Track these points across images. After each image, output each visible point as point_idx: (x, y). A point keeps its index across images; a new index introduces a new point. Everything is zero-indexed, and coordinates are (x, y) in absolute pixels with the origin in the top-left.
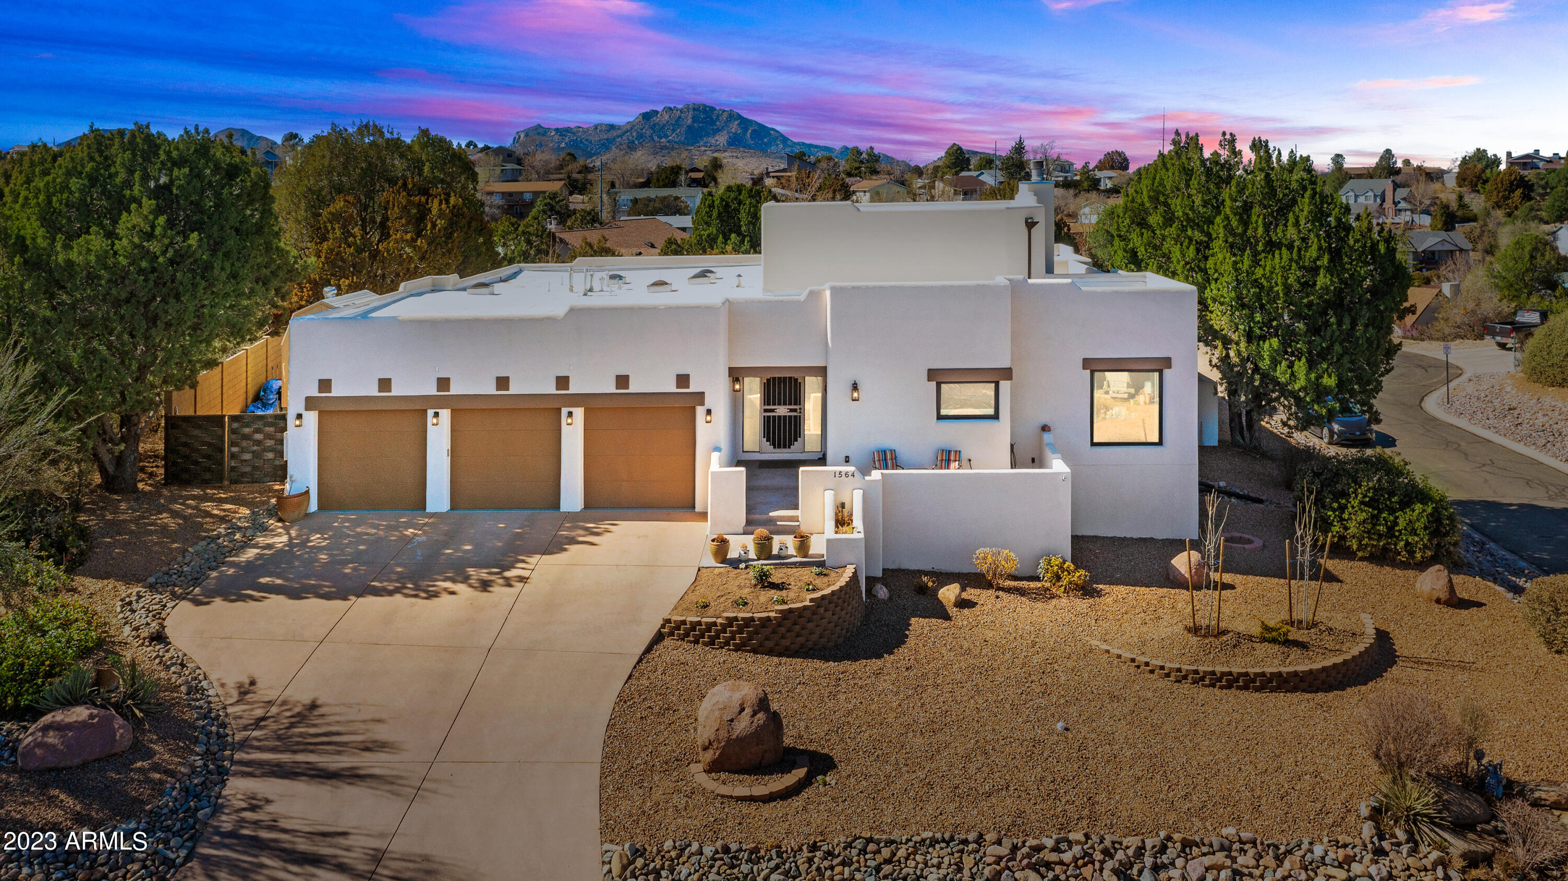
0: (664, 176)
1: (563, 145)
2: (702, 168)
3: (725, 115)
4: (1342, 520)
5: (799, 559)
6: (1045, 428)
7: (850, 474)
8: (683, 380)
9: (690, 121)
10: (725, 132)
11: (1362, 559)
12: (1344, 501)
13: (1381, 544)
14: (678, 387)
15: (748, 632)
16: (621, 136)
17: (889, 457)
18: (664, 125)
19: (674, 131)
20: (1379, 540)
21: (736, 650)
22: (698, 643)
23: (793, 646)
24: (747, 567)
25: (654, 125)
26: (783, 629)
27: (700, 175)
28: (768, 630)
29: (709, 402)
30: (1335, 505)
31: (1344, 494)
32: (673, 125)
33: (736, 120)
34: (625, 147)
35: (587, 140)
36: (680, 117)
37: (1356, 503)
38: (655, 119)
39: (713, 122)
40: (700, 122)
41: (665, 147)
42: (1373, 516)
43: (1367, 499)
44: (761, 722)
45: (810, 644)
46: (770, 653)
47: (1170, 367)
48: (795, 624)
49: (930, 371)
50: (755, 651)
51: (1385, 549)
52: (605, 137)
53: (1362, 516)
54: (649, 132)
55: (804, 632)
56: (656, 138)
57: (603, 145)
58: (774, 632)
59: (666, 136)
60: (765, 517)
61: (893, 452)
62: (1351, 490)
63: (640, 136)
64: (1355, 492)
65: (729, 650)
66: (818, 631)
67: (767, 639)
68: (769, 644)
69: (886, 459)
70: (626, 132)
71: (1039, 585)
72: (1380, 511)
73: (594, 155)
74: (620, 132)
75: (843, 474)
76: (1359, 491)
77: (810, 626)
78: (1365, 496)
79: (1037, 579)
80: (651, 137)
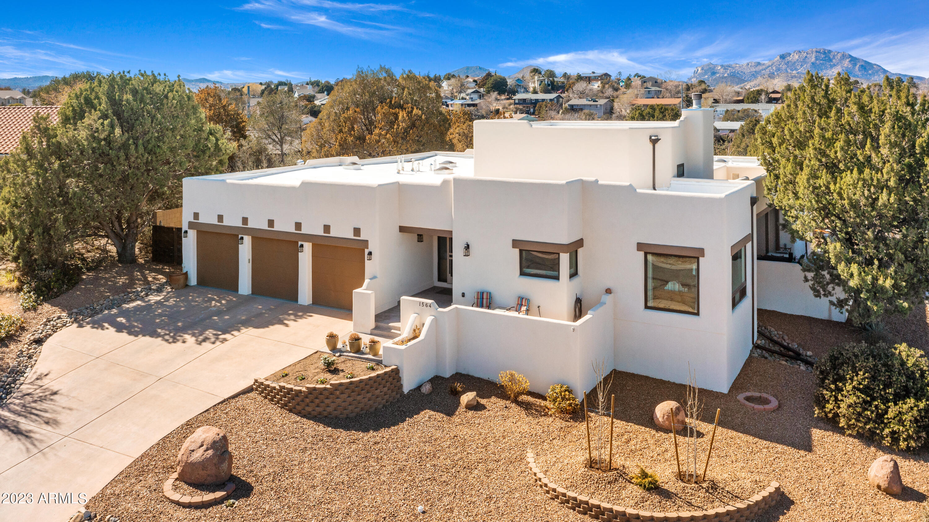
0: (752, 96)
1: (726, 75)
2: (780, 91)
3: (839, 55)
4: (836, 399)
5: (370, 356)
6: (608, 291)
7: (428, 305)
8: (357, 231)
9: (813, 60)
10: (839, 66)
11: (850, 435)
12: (840, 384)
13: (868, 427)
14: (354, 236)
15: (289, 397)
16: (765, 69)
17: (485, 297)
18: (795, 62)
19: (802, 66)
20: (866, 424)
21: (281, 408)
22: (266, 398)
23: (312, 412)
24: (340, 356)
25: (788, 62)
26: (307, 400)
27: (778, 96)
28: (298, 399)
29: (371, 248)
30: (833, 386)
31: (842, 379)
32: (801, 62)
33: (847, 58)
34: (766, 76)
35: (742, 72)
36: (806, 57)
37: (849, 387)
38: (789, 59)
39: (831, 60)
40: (821, 60)
41: (795, 77)
42: (865, 402)
43: (861, 386)
44: (208, 456)
45: (325, 413)
46: (298, 414)
47: (703, 256)
48: (316, 398)
49: (514, 241)
50: (290, 411)
51: (872, 433)
52: (754, 70)
53: (852, 399)
54: (784, 67)
55: (322, 404)
56: (789, 71)
57: (753, 75)
58: (303, 401)
59: (796, 69)
60: (386, 325)
61: (489, 294)
62: (848, 376)
63: (778, 69)
64: (852, 379)
65: (278, 406)
66: (333, 406)
67: (298, 404)
68: (299, 408)
69: (483, 298)
70: (769, 66)
71: (543, 403)
72: (874, 399)
73: (746, 81)
74: (764, 67)
75: (425, 304)
76: (855, 378)
77: (327, 401)
78: (860, 384)
79: (544, 398)
80: (786, 70)
